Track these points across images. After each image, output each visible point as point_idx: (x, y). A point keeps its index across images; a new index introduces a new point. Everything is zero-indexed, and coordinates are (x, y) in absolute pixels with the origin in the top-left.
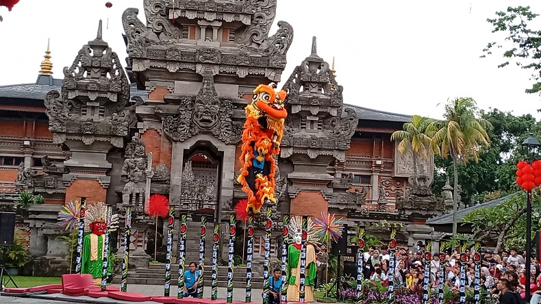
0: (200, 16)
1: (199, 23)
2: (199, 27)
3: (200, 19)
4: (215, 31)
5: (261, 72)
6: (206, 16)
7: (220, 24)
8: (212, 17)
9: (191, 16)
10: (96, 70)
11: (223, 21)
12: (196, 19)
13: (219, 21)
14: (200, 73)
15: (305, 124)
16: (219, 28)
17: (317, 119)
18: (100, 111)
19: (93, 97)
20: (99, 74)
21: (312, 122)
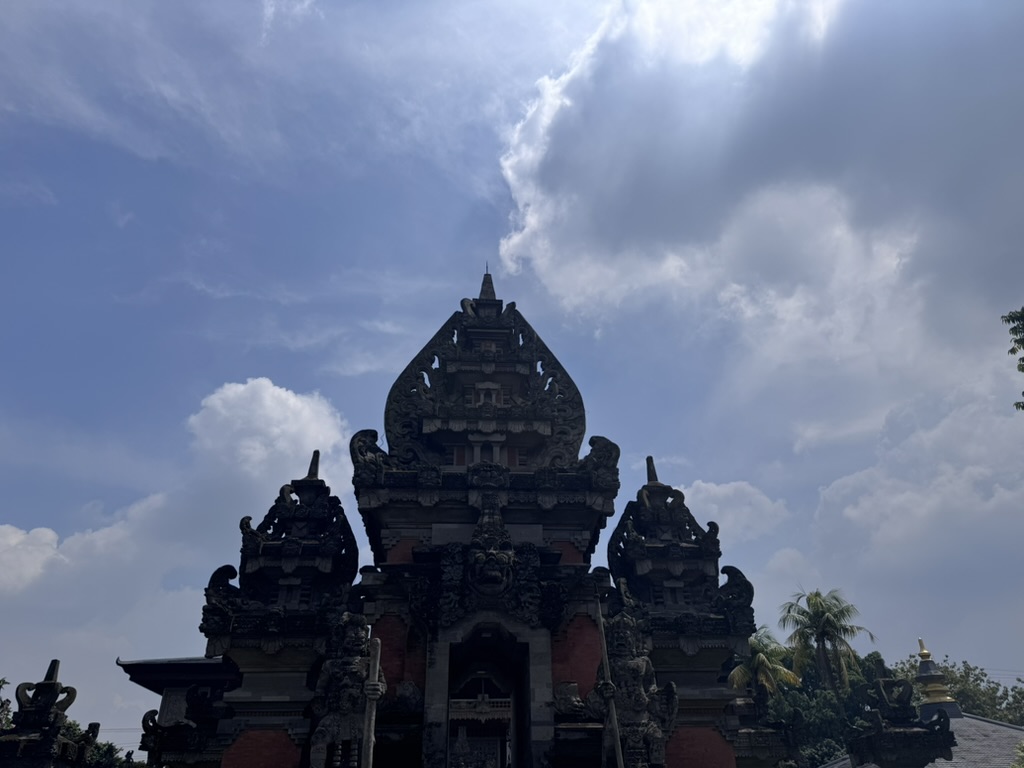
0: (472, 427)
1: (471, 438)
2: (471, 446)
3: (473, 432)
4: (496, 450)
5: (579, 498)
6: (482, 426)
7: (503, 438)
8: (492, 426)
9: (457, 426)
10: (301, 525)
11: (509, 433)
12: (466, 432)
13: (501, 433)
14: (476, 505)
15: (662, 597)
16: (503, 446)
17: (681, 584)
18: (302, 595)
19: (289, 567)
20: (305, 531)
21: (673, 590)
